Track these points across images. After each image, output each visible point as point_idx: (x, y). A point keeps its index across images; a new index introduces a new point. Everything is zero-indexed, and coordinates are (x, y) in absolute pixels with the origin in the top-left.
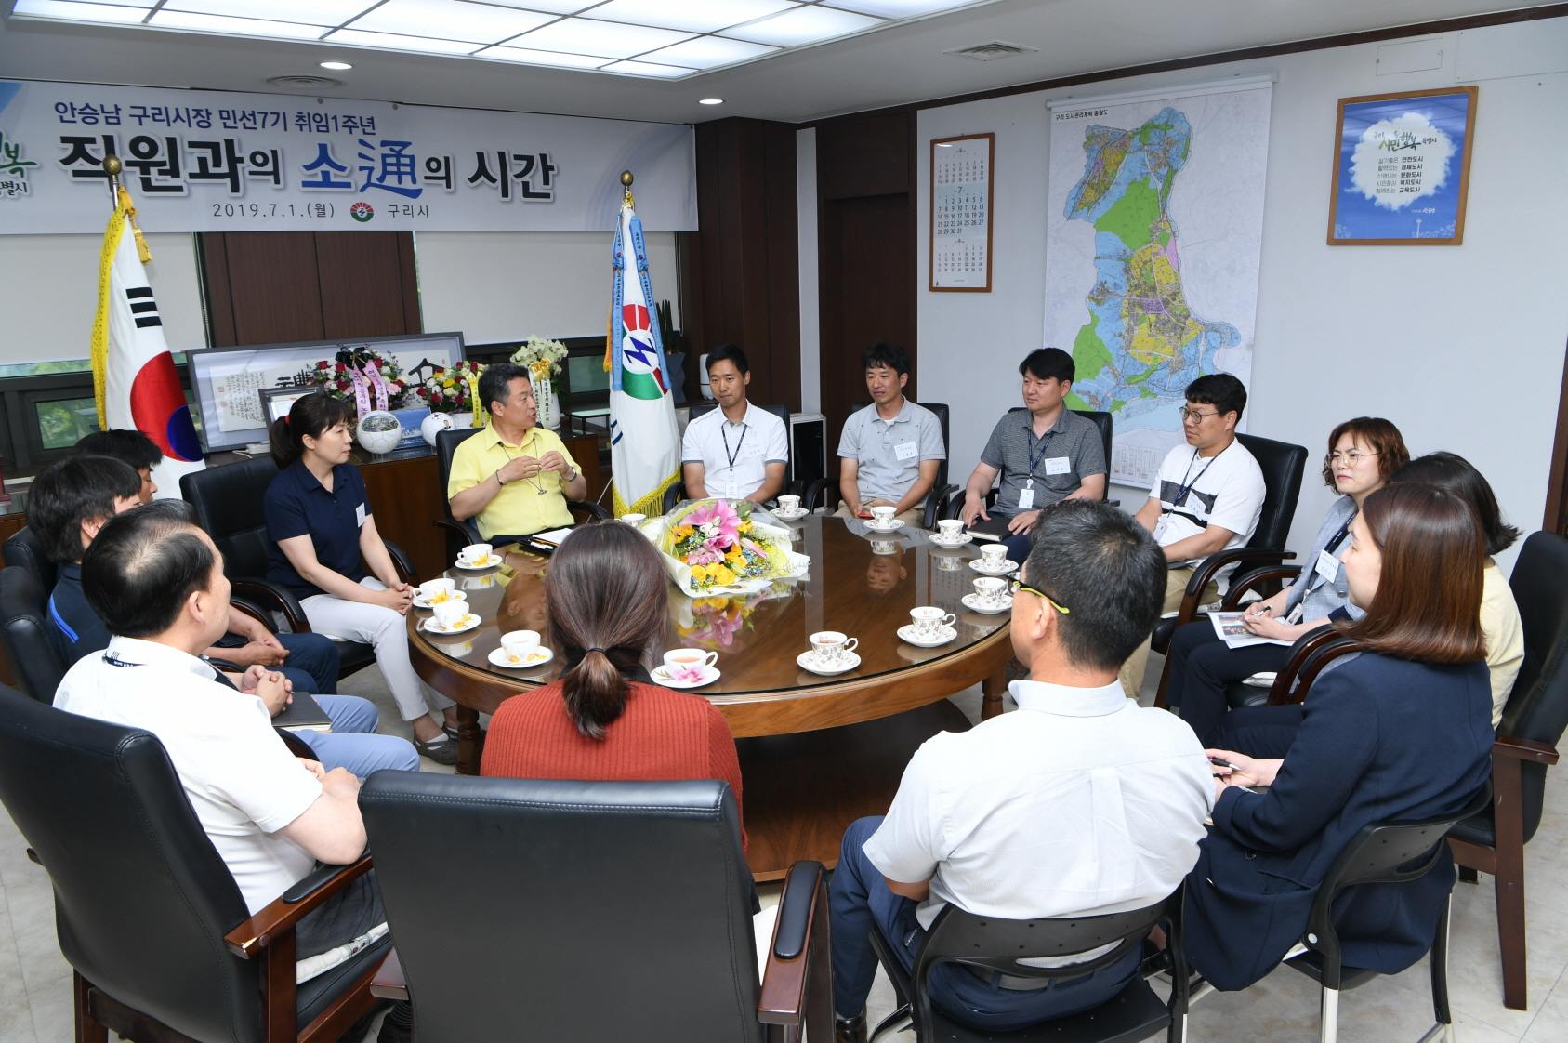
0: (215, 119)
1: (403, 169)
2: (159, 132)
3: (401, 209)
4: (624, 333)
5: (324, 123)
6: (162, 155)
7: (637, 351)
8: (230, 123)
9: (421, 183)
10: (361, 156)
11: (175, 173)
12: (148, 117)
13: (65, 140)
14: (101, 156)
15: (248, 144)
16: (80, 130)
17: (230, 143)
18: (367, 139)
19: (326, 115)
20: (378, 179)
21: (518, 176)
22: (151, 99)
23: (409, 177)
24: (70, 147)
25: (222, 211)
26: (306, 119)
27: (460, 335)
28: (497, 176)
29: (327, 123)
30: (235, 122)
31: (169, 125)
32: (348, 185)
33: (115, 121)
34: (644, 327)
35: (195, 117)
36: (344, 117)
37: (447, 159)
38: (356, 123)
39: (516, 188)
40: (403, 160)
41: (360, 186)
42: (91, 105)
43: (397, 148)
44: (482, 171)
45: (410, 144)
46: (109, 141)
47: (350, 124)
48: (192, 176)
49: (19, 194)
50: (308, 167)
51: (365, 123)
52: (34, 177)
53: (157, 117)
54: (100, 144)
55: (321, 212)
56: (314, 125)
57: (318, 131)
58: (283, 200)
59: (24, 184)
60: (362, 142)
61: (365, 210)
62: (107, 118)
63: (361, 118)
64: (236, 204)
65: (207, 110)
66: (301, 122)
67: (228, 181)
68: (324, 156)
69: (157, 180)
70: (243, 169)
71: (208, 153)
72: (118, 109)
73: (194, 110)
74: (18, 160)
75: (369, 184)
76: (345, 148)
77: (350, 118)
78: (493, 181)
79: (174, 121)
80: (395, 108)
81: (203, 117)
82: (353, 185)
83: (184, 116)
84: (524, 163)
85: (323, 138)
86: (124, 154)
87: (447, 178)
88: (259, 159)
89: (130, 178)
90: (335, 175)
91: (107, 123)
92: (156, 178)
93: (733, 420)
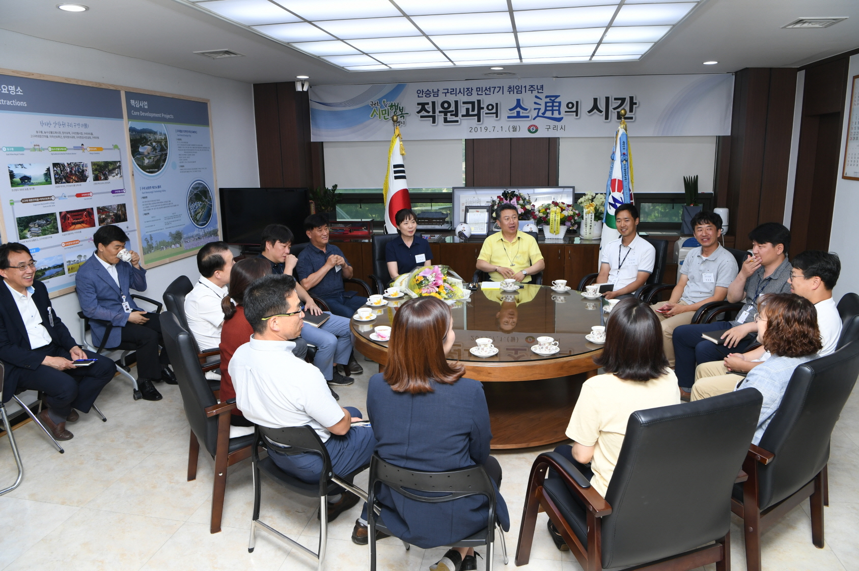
0: (474, 92)
1: (554, 108)
2: (451, 98)
3: (552, 127)
4: (610, 194)
5: (520, 89)
6: (452, 108)
7: (614, 203)
8: (480, 93)
9: (563, 114)
10: (535, 103)
11: (456, 115)
12: (449, 93)
13: (419, 104)
14: (430, 110)
15: (486, 100)
16: (424, 100)
17: (479, 101)
18: (539, 95)
19: (522, 86)
20: (542, 114)
21: (615, 109)
22: (450, 85)
23: (557, 112)
24: (420, 106)
25: (473, 130)
26: (512, 88)
27: (573, 188)
28: (604, 109)
30: (482, 92)
31: (456, 96)
32: (528, 117)
33: (437, 95)
34: (619, 191)
35: (466, 92)
36: (530, 86)
37: (577, 102)
38: (535, 88)
39: (613, 115)
40: (555, 104)
41: (533, 117)
42: (429, 90)
43: (553, 99)
44: (595, 107)
45: (559, 96)
46: (434, 103)
47: (532, 89)
48: (463, 116)
49: (402, 125)
50: (511, 110)
51: (539, 88)
52: (408, 119)
53: (452, 93)
54: (431, 105)
56: (515, 90)
57: (517, 93)
58: (498, 124)
59: (404, 122)
60: (536, 97)
61: (534, 128)
62: (434, 94)
63: (537, 86)
64: (479, 127)
65: (472, 88)
66: (510, 90)
67: (476, 117)
68: (518, 104)
70: (483, 112)
71: (470, 106)
72: (438, 90)
73: (466, 88)
74: (403, 113)
75: (538, 116)
76: (528, 100)
77: (532, 86)
78: (601, 112)
79: (458, 94)
81: (470, 91)
82: (530, 117)
83: (462, 92)
84: (620, 102)
85: (519, 96)
86: (438, 108)
87: (577, 112)
88: (490, 107)
89: (440, 118)
90: (523, 113)
91: (434, 96)
92: (449, 117)
93: (625, 244)
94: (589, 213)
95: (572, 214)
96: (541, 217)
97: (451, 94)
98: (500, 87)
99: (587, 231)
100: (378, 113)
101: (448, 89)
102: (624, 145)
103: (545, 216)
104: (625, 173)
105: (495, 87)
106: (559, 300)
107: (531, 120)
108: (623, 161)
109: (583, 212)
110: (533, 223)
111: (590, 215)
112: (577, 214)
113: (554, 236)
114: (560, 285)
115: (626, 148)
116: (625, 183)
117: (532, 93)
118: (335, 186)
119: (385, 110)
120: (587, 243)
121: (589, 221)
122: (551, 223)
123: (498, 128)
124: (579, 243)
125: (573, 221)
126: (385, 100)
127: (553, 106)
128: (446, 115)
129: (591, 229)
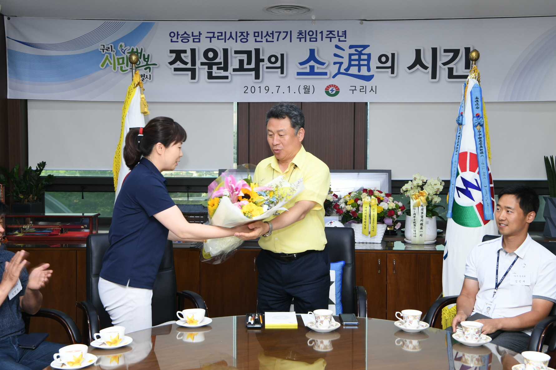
0: (251, 38)
1: (362, 63)
2: (219, 45)
3: (358, 88)
4: (458, 174)
5: (314, 36)
6: (220, 59)
7: (465, 188)
8: (259, 39)
9: (373, 71)
10: (336, 55)
11: (225, 69)
12: (215, 37)
13: (172, 52)
14: (189, 60)
15: (268, 50)
16: (179, 46)
17: (257, 51)
18: (340, 44)
19: (316, 31)
20: (345, 70)
21: (445, 64)
22: (217, 27)
23: (366, 67)
24: (174, 55)
25: (249, 91)
26: (304, 34)
27: (389, 172)
28: (429, 64)
29: (316, 36)
30: (262, 38)
31: (225, 42)
32: (325, 74)
33: (198, 40)
34: (472, 170)
35: (239, 37)
36: (327, 31)
37: (393, 55)
38: (334, 35)
39: (443, 72)
40: (363, 57)
41: (333, 74)
42: (187, 33)
43: (359, 49)
44: (418, 61)
45: (369, 46)
46: (193, 51)
47: (331, 35)
48: (235, 70)
49: (146, 80)
50: (301, 64)
51: (340, 34)
52: (155, 72)
53: (220, 38)
54: (189, 53)
55: (307, 90)
56: (308, 37)
57: (310, 41)
58: (284, 83)
59: (150, 75)
60: (337, 47)
61: (334, 89)
62: (194, 39)
63: (338, 32)
64: (257, 86)
65: (247, 32)
66: (301, 36)
67: (253, 73)
68: (312, 56)
69: (215, 73)
70: (263, 65)
71: (244, 57)
72: (200, 34)
73: (240, 32)
74: (149, 63)
75: (339, 73)
76: (326, 51)
77: (331, 32)
78: (426, 68)
79: (228, 39)
80: (362, 23)
81: (245, 36)
82: (328, 74)
83: (234, 36)
84: (451, 55)
85: (313, 45)
86: (200, 58)
87: (392, 68)
88: (273, 59)
89: (202, 72)
90: (318, 68)
91: (194, 42)
92: (215, 71)
93: (507, 250)
94: (418, 205)
95: (394, 207)
96: (348, 212)
97: (218, 39)
98: (287, 32)
99: (417, 232)
100: (112, 62)
101: (214, 33)
102: (477, 101)
103: (354, 209)
104: (481, 144)
105: (280, 32)
106: (410, 346)
107: (329, 78)
108: (476, 126)
109: (409, 203)
110: (336, 220)
111: (420, 208)
112: (400, 208)
113: (368, 240)
114: (411, 318)
115: (480, 106)
116: (481, 159)
117: (331, 41)
118: (42, 165)
119: (123, 58)
120: (417, 248)
121: (418, 218)
122: (363, 220)
123: (284, 88)
124: (404, 249)
125: (395, 216)
126: (123, 44)
127: (359, 60)
128: (210, 68)
129: (421, 228)
